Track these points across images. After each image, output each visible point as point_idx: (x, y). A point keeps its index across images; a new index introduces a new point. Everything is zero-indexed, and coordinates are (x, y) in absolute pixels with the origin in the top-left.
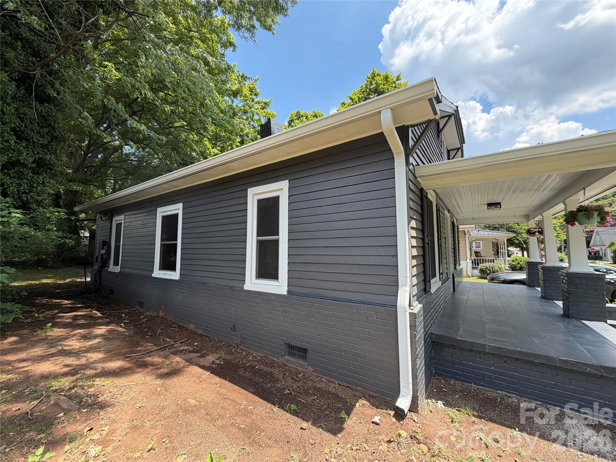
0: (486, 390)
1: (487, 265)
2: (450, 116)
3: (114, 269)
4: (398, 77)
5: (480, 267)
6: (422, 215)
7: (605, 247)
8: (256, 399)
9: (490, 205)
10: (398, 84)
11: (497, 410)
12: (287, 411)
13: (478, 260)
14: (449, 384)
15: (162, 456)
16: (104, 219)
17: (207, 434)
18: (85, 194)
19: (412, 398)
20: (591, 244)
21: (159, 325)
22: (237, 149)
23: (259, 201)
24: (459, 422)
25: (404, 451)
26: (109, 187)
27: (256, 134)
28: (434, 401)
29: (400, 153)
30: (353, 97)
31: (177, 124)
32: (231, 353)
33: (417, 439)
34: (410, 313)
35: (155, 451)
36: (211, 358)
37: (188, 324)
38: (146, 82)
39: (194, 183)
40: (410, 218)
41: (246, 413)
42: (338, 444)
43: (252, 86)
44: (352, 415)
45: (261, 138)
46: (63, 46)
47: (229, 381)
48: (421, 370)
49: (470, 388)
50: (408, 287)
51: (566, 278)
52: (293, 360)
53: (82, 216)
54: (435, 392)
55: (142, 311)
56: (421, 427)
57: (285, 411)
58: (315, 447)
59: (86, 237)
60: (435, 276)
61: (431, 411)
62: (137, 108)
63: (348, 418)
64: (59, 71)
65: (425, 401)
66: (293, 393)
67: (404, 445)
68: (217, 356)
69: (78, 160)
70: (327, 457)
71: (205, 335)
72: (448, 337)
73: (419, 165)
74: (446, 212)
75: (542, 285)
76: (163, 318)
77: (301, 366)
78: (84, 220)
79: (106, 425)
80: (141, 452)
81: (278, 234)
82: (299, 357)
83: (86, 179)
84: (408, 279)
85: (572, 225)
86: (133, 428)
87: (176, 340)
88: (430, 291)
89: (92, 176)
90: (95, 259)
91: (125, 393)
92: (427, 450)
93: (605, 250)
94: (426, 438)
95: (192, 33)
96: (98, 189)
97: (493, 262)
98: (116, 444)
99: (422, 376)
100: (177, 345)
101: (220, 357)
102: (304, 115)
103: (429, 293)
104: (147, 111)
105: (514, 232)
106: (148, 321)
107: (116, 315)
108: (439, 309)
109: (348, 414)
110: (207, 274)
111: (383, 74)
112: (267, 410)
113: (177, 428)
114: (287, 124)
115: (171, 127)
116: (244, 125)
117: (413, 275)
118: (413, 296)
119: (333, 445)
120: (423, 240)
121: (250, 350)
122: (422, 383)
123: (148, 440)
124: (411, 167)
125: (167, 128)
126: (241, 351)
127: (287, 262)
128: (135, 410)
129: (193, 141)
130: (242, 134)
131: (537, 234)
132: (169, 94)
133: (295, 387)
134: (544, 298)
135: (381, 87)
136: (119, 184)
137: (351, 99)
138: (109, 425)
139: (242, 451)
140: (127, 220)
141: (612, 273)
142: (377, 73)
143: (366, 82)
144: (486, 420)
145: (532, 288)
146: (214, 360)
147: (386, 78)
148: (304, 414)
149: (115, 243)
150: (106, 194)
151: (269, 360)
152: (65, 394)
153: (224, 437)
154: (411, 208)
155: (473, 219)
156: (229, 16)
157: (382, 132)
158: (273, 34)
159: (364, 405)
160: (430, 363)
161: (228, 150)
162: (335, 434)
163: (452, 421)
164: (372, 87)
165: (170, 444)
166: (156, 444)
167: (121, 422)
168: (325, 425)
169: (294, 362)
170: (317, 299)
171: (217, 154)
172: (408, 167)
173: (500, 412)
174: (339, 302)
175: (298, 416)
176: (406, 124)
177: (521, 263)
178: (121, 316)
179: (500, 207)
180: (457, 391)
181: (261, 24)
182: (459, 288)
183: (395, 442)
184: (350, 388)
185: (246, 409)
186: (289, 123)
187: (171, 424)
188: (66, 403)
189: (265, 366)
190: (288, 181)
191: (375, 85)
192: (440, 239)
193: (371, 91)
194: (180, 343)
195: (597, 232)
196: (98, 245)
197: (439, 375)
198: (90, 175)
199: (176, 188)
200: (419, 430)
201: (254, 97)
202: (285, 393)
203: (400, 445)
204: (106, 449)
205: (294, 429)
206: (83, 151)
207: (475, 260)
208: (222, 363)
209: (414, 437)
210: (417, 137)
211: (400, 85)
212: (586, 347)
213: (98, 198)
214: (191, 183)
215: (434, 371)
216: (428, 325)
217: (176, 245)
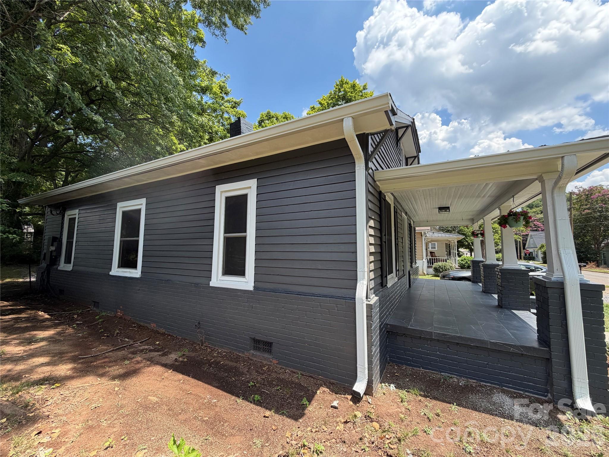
0: (433, 373)
1: (440, 264)
2: (407, 127)
3: (63, 266)
4: (364, 86)
5: (434, 266)
6: (380, 216)
7: (537, 249)
8: (221, 392)
9: (441, 209)
10: (365, 93)
11: (440, 389)
12: (251, 402)
13: (432, 260)
14: (401, 369)
15: (120, 453)
16: (54, 212)
17: (169, 428)
18: (31, 186)
19: (368, 382)
20: (526, 246)
21: (116, 325)
22: (205, 146)
23: (227, 199)
24: (407, 402)
25: (359, 429)
26: (60, 179)
27: (225, 132)
28: (387, 384)
29: (360, 158)
30: (323, 102)
31: (141, 117)
32: (195, 350)
33: (370, 418)
34: (367, 304)
35: (112, 449)
36: (173, 356)
37: (150, 323)
38: (106, 70)
39: (159, 178)
40: (369, 218)
41: (210, 406)
42: (299, 428)
43: (222, 84)
44: (313, 402)
45: (231, 137)
46: (12, 24)
47: (192, 377)
48: (376, 357)
49: (419, 372)
50: (365, 280)
51: (500, 274)
52: (258, 353)
53: (27, 209)
54: (389, 377)
55: (98, 311)
56: (374, 407)
57: (248, 402)
58: (277, 432)
59: (31, 233)
60: (392, 272)
61: (384, 394)
62: (95, 97)
63: (309, 404)
64: (6, 50)
65: (380, 385)
66: (257, 385)
67: (359, 424)
68: (180, 354)
69: (24, 148)
70: (288, 440)
71: (167, 334)
72: (401, 327)
73: (378, 170)
74: (403, 214)
75: (483, 280)
76: (121, 318)
77: (265, 359)
78: (29, 214)
79: (57, 428)
80: (97, 450)
81: (245, 232)
82: (264, 351)
83: (32, 169)
84: (366, 274)
85: (504, 227)
86: (88, 429)
87: (135, 340)
88: (386, 286)
89: (40, 166)
90: (42, 256)
91: (78, 395)
92: (379, 427)
93: (537, 251)
94: (378, 417)
95: (159, 24)
96: (47, 181)
97: (446, 262)
98: (68, 445)
99: (377, 362)
100: (137, 345)
101: (184, 355)
102: (274, 116)
103: (386, 287)
104: (107, 100)
105: (464, 234)
106: (104, 321)
107: (66, 316)
108: (394, 302)
109: (310, 401)
110: (170, 271)
111: (351, 82)
112: (231, 402)
113: (137, 425)
114: (257, 124)
115: (134, 119)
116: (213, 123)
117: (371, 269)
118: (371, 289)
119: (294, 429)
120: (381, 238)
121: (215, 346)
122: (377, 368)
123: (105, 439)
124: (370, 171)
125: (129, 120)
126: (205, 348)
127: (254, 258)
128: (90, 411)
129: (158, 134)
130: (211, 131)
131: (479, 235)
132: (132, 85)
133: (259, 379)
134: (484, 292)
135: (348, 95)
136: (71, 176)
137: (320, 103)
138: (60, 427)
139: (205, 441)
140: (81, 215)
141: (539, 271)
142: (345, 81)
143: (334, 89)
144: (431, 399)
145: (476, 284)
146: (177, 358)
147: (353, 86)
148: (267, 403)
149: (67, 239)
150: (56, 187)
151: (234, 355)
152: (8, 400)
153: (187, 429)
154: (369, 208)
155: (427, 221)
156: (199, 11)
157: (345, 138)
158: (246, 33)
159: (324, 391)
160: (385, 351)
161: (195, 147)
162: (296, 419)
163: (402, 401)
164: (340, 94)
165: (129, 441)
166: (114, 442)
167: (74, 423)
168: (287, 412)
169: (258, 356)
170: (283, 294)
171: (184, 150)
172: (368, 172)
173: (443, 390)
174: (303, 296)
175: (261, 406)
176: (367, 132)
177: (469, 262)
178: (73, 317)
179: (449, 211)
180: (408, 375)
181: (233, 23)
182: (415, 284)
183: (351, 422)
184: (312, 377)
185: (209, 402)
186: (259, 123)
187: (130, 421)
188: (9, 408)
189: (230, 361)
190: (256, 179)
191: (343, 93)
192: (398, 239)
193: (339, 98)
194: (140, 343)
195: (531, 236)
196: (46, 241)
197: (393, 362)
198: (38, 165)
199: (140, 182)
200: (373, 411)
201: (224, 96)
202: (249, 385)
203: (356, 425)
204: (58, 450)
205: (257, 417)
206: (30, 139)
207: (430, 259)
208: (186, 360)
209: (368, 416)
210: (376, 143)
211: (367, 95)
212: (512, 331)
213: (46, 191)
214: (156, 178)
215: (388, 359)
216: (383, 316)
217: (137, 241)
